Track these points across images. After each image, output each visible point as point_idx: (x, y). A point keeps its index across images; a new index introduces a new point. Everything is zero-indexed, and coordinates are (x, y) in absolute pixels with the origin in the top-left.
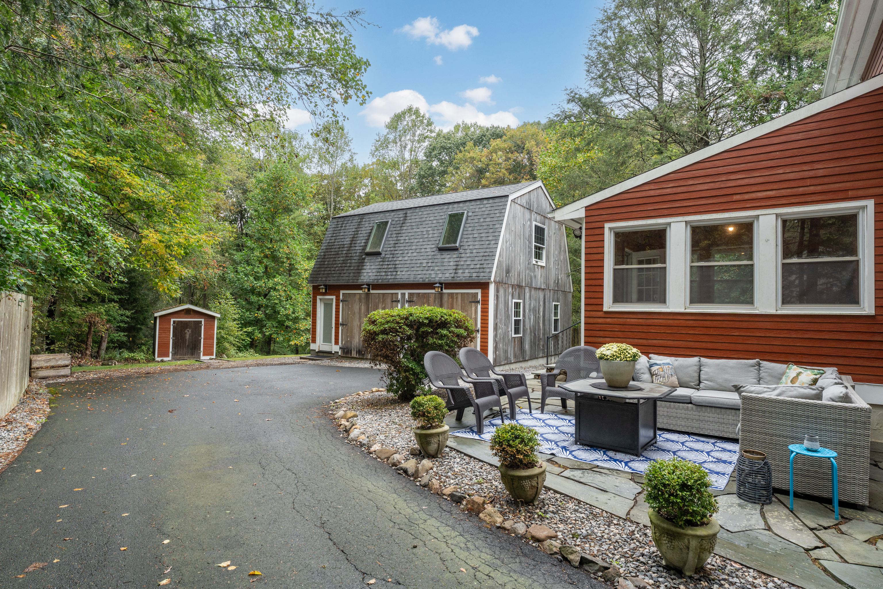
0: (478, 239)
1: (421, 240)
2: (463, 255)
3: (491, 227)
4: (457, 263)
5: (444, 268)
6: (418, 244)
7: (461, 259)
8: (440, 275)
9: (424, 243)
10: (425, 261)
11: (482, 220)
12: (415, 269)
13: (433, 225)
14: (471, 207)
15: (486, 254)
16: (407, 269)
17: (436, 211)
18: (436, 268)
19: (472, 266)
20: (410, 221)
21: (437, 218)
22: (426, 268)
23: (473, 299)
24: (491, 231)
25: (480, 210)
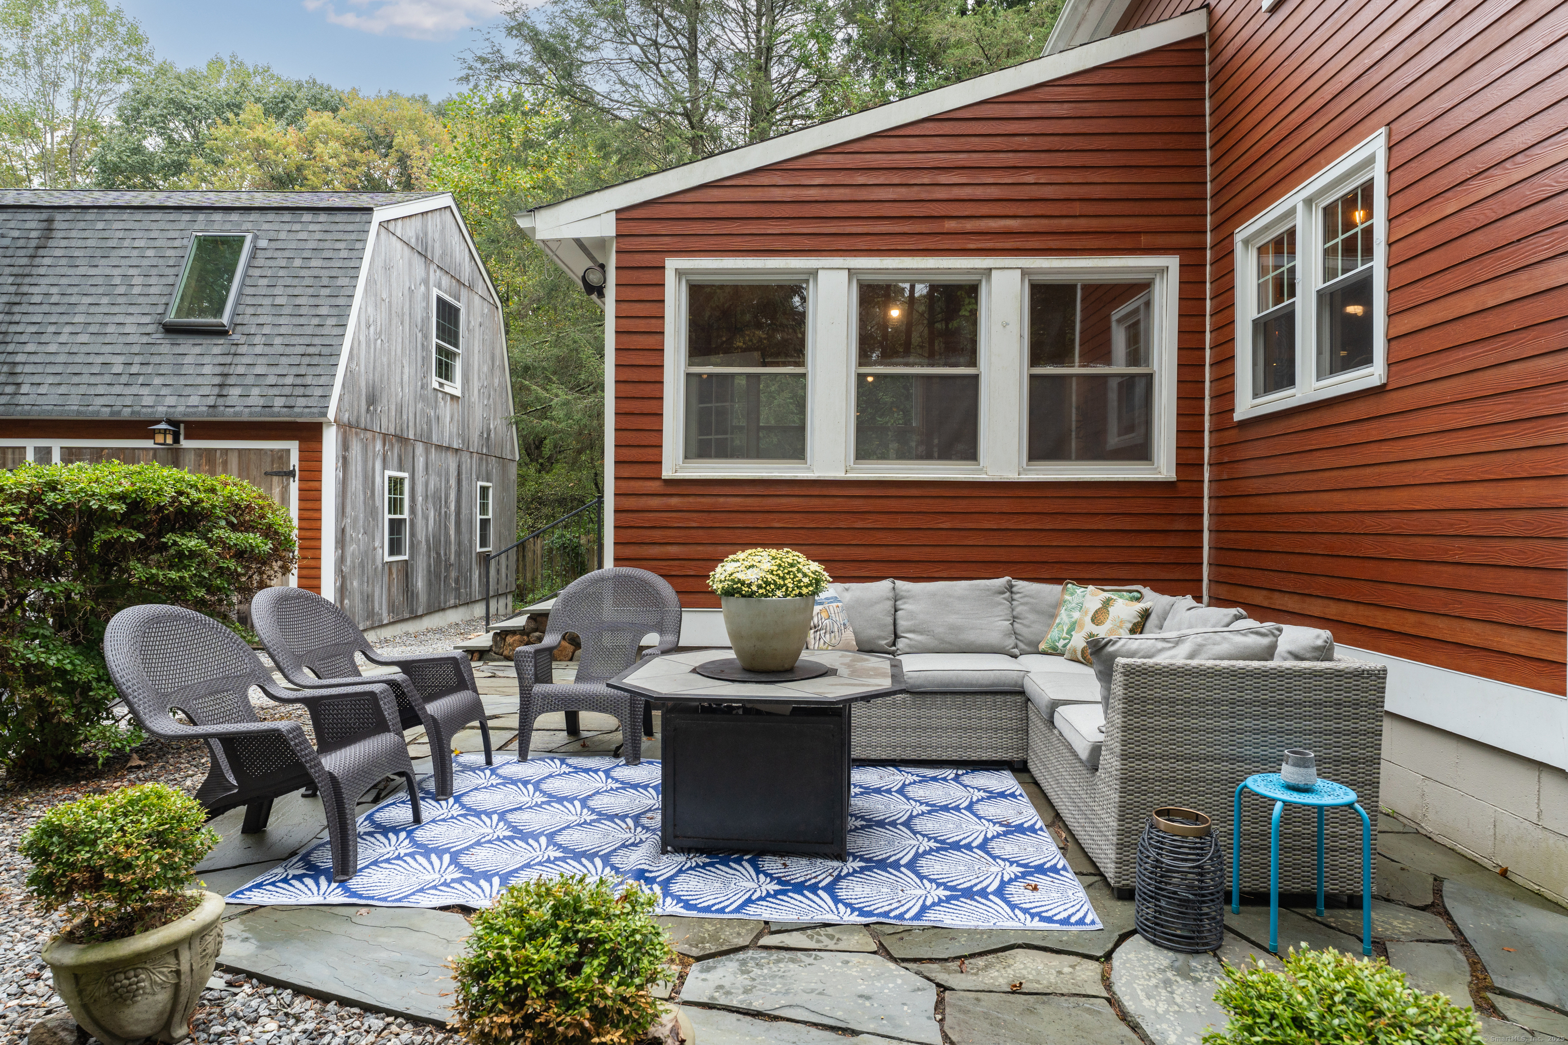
0: (287, 310)
1: (105, 300)
2: (243, 349)
3: (325, 282)
4: (226, 370)
5: (182, 380)
6: (93, 309)
7: (237, 360)
8: (171, 401)
9: (116, 309)
10: (121, 359)
11: (298, 263)
12: (85, 379)
13: (146, 262)
14: (266, 226)
15: (311, 350)
16: (57, 379)
17: (154, 226)
18: (157, 381)
19: (272, 380)
20: (64, 243)
21: (157, 243)
22: (124, 379)
23: (276, 467)
24: (327, 291)
25: (292, 236)
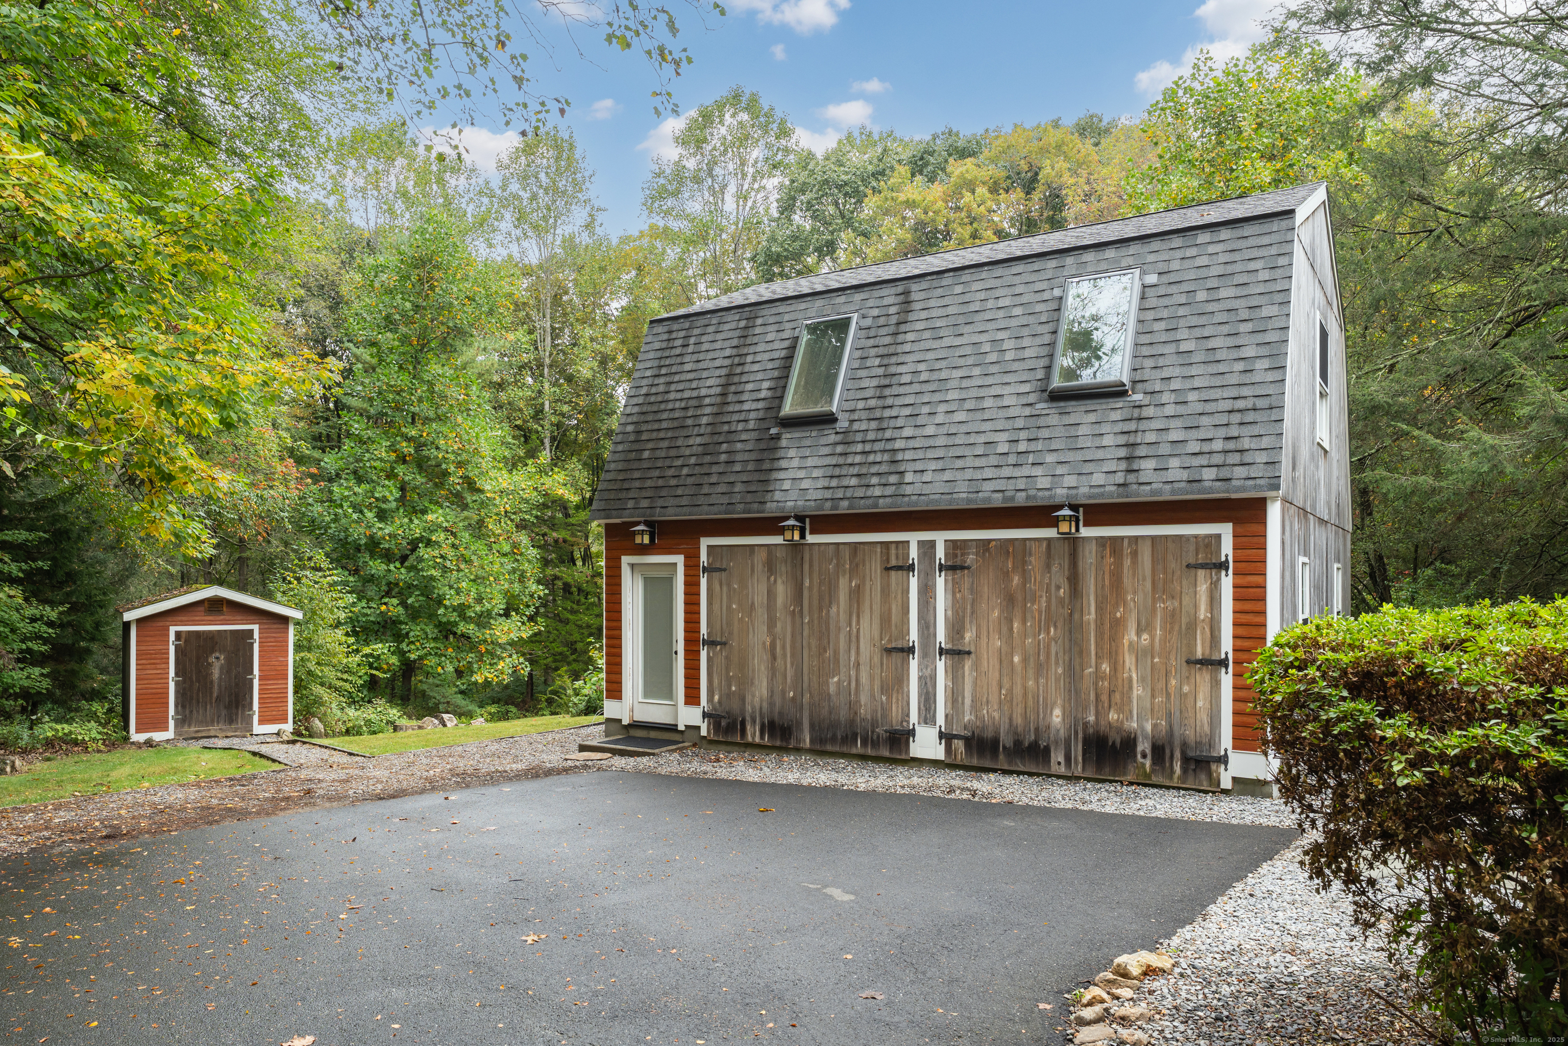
0: (1198, 357)
1: (976, 371)
2: (1149, 412)
3: (1244, 314)
4: (1132, 439)
5: (1079, 456)
6: (965, 383)
7: (1143, 425)
8: (1071, 481)
9: (989, 380)
10: (1004, 436)
11: (1201, 296)
12: (969, 462)
13: (1014, 323)
14: (1151, 258)
15: (1240, 404)
16: (939, 465)
17: (1017, 280)
18: (1050, 458)
19: (1194, 447)
20: (924, 315)
21: (1024, 299)
22: (1012, 459)
23: (1201, 558)
24: (1249, 327)
25: (1187, 264)
